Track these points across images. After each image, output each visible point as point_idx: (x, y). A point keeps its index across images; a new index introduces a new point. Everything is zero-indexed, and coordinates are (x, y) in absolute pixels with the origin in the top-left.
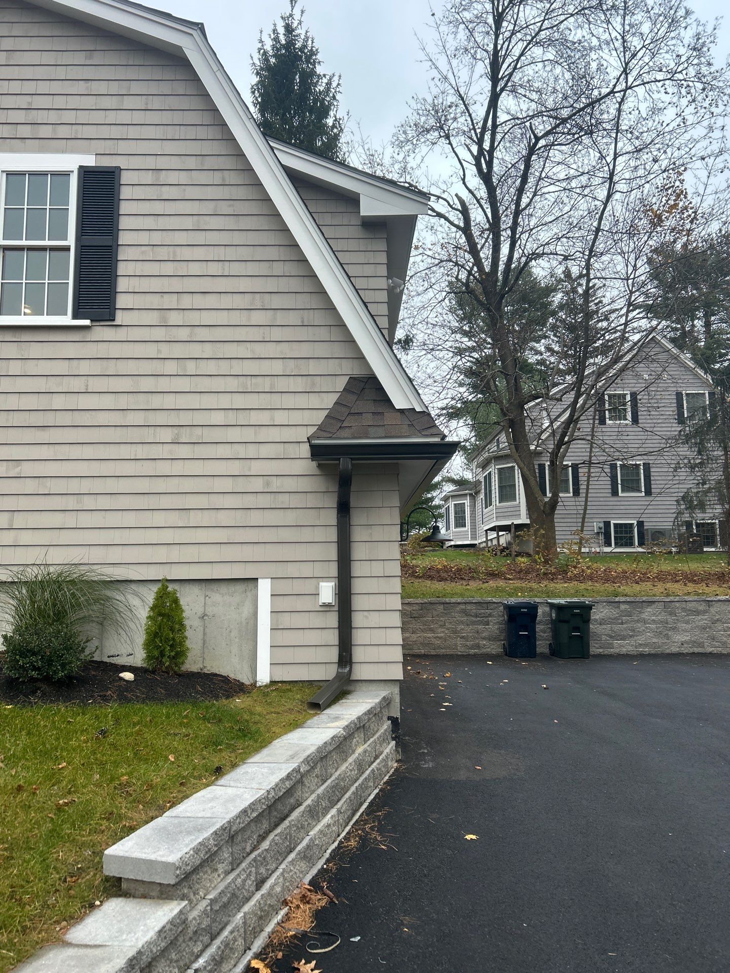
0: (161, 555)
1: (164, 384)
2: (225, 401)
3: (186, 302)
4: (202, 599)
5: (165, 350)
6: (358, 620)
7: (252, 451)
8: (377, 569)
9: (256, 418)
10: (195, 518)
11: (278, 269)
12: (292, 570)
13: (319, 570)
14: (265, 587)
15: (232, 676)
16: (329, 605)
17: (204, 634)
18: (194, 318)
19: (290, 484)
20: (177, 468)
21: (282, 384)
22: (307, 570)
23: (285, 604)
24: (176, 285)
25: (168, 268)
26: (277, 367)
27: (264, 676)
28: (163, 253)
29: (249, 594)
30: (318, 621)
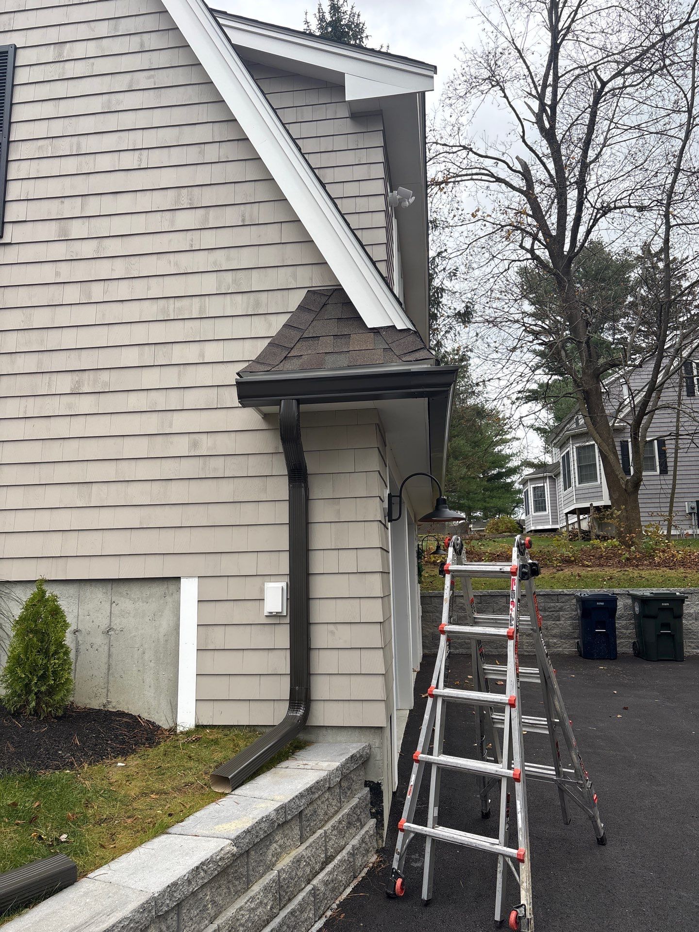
0: (54, 545)
1: (63, 317)
2: (140, 334)
3: (93, 206)
4: (107, 606)
5: (66, 272)
6: (321, 637)
7: (173, 400)
8: (348, 562)
9: (179, 354)
10: (98, 495)
11: (212, 153)
12: (228, 565)
13: (265, 564)
14: (189, 589)
15: (145, 716)
16: (278, 615)
17: (109, 656)
18: (102, 227)
19: (226, 444)
20: (78, 427)
21: (215, 307)
22: (247, 565)
23: (219, 614)
24: (81, 186)
25: (70, 166)
26: (209, 284)
27: (186, 719)
28: (64, 147)
29: (169, 599)
30: (263, 638)
